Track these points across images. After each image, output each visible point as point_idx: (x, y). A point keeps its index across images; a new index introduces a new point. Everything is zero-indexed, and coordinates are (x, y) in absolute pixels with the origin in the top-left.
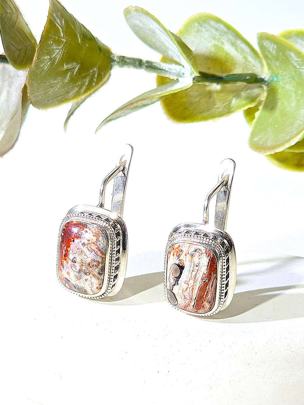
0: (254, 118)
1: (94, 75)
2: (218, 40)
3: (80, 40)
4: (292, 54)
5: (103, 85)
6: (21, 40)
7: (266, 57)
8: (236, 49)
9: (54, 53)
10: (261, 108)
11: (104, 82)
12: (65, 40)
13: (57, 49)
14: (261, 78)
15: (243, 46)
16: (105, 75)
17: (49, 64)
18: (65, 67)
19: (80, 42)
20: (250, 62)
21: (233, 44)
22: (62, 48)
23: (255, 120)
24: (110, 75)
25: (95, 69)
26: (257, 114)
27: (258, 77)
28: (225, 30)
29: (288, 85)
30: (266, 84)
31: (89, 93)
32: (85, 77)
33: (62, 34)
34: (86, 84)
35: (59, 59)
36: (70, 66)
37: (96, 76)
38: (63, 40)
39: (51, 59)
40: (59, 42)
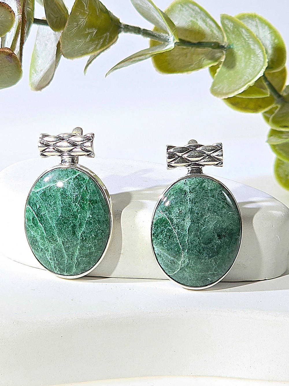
0: (216, 73)
1: (107, 37)
2: (194, 17)
4: (243, 30)
5: (112, 44)
6: (57, 11)
7: (226, 31)
8: (206, 24)
9: (80, 21)
10: (221, 66)
11: (113, 42)
12: (88, 13)
14: (222, 46)
15: (211, 23)
16: (114, 38)
17: (76, 28)
18: (87, 31)
19: (98, 14)
20: (215, 34)
21: (204, 21)
22: (86, 18)
23: (216, 74)
24: (118, 37)
25: (108, 34)
26: (218, 70)
27: (220, 45)
28: (199, 11)
29: (239, 52)
30: (225, 50)
31: (103, 49)
32: (101, 38)
33: (86, 8)
34: (101, 43)
35: (83, 25)
36: (90, 31)
37: (108, 38)
38: (86, 12)
39: (78, 25)
40: (83, 14)
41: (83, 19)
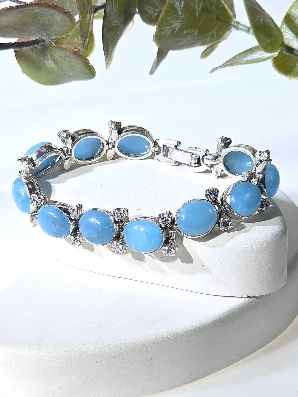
1: (213, 35)
3: (197, 15)
9: (173, 25)
12: (183, 17)
13: (175, 23)
16: (223, 34)
17: (170, 31)
18: (185, 32)
22: (180, 22)
25: (213, 32)
32: (206, 36)
33: (180, 13)
34: (209, 39)
35: (178, 28)
36: (189, 31)
37: (215, 35)
38: (180, 17)
39: (170, 28)
40: (177, 18)
41: (176, 23)
